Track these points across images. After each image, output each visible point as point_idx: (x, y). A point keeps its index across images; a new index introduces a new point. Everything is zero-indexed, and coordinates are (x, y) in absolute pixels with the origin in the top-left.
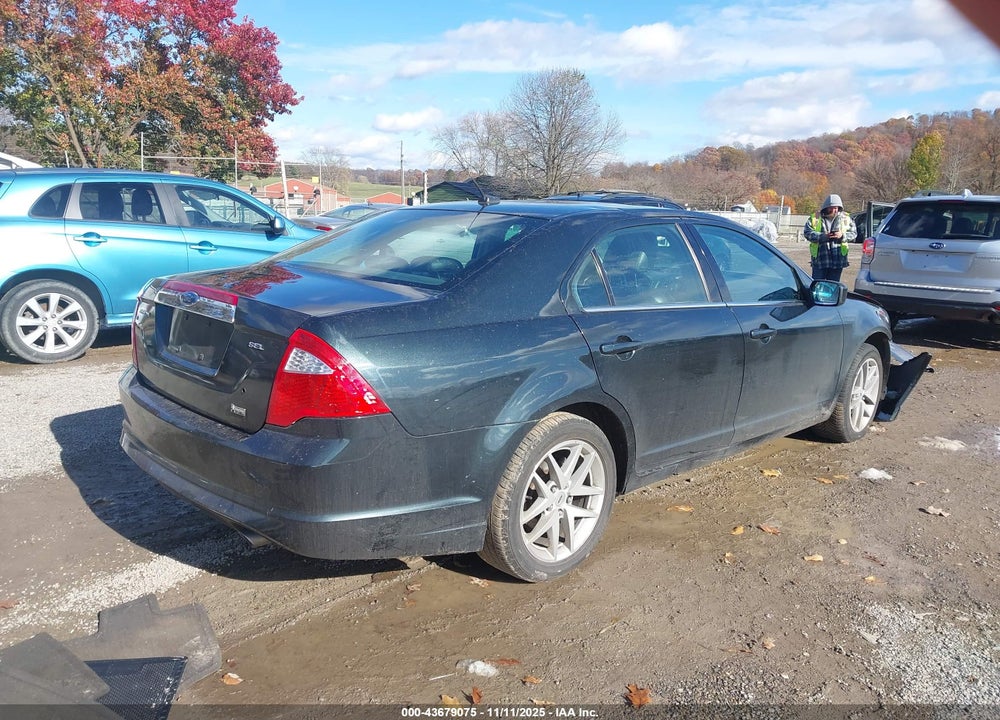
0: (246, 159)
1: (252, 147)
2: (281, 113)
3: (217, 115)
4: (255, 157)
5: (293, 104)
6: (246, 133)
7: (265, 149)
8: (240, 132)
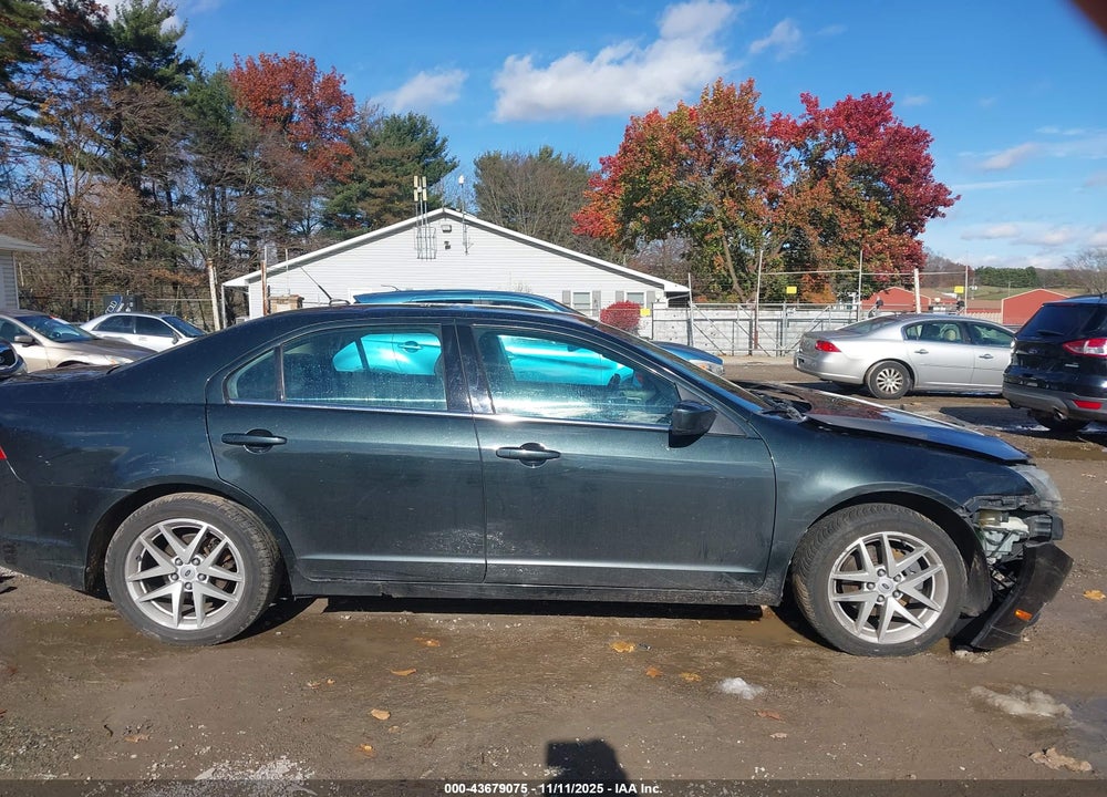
0: (884, 269)
1: (892, 256)
2: (933, 217)
3: (856, 224)
4: (895, 266)
5: (945, 205)
6: (886, 241)
7: (909, 257)
8: (879, 241)
